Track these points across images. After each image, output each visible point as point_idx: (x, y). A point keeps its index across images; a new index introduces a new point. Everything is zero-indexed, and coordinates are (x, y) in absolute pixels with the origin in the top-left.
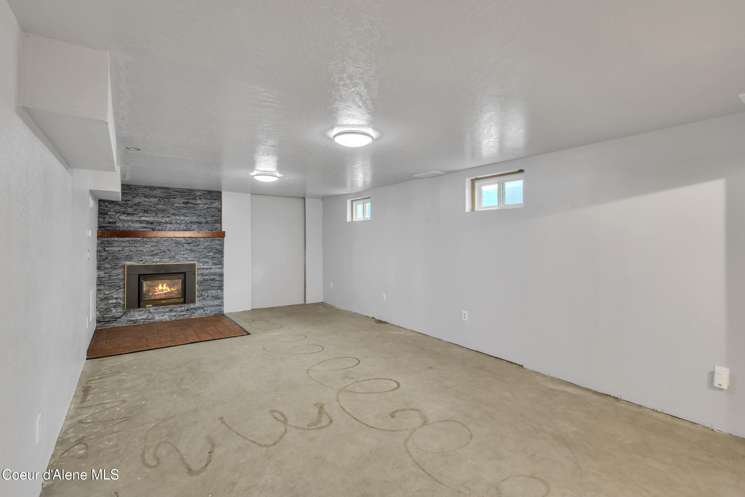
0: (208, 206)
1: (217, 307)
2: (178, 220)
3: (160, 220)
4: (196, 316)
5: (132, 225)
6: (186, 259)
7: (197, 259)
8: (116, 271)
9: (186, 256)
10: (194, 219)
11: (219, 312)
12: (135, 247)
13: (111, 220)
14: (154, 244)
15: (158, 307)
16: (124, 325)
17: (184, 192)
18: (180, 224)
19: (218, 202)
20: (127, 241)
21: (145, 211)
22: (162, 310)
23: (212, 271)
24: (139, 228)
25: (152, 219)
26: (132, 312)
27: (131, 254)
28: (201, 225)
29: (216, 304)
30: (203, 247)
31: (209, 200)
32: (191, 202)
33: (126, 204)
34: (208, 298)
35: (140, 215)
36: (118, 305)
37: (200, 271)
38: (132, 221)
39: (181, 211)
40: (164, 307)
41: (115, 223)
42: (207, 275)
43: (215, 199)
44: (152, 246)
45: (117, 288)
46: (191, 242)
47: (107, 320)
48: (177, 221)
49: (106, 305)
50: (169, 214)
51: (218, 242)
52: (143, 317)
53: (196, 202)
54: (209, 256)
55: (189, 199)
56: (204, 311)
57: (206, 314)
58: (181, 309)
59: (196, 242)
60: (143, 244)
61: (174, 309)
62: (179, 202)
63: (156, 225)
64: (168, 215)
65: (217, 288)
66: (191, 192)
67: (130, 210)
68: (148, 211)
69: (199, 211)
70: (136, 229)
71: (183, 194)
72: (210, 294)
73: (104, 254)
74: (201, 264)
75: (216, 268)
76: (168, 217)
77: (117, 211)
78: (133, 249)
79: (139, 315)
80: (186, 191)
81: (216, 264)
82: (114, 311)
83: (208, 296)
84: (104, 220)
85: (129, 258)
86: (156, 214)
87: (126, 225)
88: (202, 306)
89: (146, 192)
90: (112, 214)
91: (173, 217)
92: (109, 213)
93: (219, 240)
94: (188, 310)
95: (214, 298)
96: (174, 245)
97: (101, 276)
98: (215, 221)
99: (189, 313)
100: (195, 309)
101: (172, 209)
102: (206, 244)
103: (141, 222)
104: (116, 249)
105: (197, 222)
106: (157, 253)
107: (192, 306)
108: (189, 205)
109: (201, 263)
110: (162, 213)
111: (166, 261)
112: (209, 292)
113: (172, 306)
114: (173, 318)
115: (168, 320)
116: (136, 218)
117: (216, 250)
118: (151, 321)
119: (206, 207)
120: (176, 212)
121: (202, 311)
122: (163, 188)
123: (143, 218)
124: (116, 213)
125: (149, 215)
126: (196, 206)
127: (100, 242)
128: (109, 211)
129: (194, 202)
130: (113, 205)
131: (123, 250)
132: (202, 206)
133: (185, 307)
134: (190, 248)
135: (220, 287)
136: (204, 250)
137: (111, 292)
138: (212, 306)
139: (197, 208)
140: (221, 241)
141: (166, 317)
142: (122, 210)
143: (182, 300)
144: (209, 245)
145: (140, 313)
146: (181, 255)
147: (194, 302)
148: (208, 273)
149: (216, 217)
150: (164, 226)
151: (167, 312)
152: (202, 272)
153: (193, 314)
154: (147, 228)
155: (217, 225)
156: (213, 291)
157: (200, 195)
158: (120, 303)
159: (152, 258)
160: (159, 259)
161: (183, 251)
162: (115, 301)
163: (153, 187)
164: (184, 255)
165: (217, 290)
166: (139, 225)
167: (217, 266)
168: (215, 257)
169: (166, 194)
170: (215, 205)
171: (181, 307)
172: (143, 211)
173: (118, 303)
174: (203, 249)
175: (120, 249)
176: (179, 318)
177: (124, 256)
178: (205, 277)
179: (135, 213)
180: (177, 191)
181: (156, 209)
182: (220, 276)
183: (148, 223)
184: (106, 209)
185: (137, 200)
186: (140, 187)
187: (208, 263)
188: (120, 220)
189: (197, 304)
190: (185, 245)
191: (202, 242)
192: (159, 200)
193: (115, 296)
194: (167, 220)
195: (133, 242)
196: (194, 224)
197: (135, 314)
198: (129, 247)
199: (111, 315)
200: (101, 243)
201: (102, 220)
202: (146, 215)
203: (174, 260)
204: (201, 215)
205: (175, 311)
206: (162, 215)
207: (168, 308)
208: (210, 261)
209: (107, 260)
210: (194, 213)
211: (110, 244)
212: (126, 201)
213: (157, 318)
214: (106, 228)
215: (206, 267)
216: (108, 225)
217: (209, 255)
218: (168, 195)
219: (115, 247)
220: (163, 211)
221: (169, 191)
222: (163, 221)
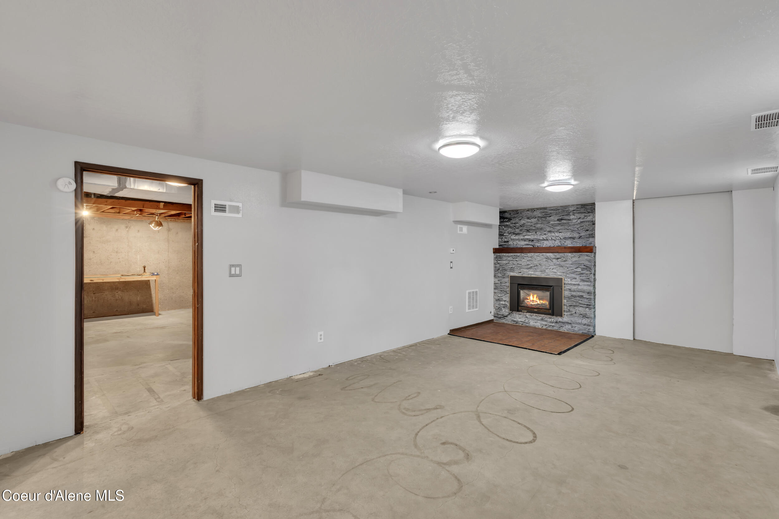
0: (582, 220)
1: (585, 327)
2: (553, 236)
3: (539, 237)
4: (564, 331)
5: (519, 243)
6: (555, 273)
7: (565, 274)
8: (504, 279)
9: (554, 270)
10: (568, 235)
11: (588, 332)
12: (516, 261)
13: (506, 240)
14: (530, 259)
15: (532, 314)
16: (509, 323)
17: (559, 210)
18: (555, 241)
19: (592, 215)
20: (511, 256)
21: (528, 231)
22: (536, 318)
23: (580, 287)
24: (523, 246)
25: (533, 237)
26: (514, 314)
27: (513, 266)
28: (574, 240)
29: (585, 322)
30: (571, 263)
31: (583, 214)
32: (565, 218)
33: (514, 226)
34: (576, 315)
35: (524, 234)
36: (506, 306)
37: (568, 286)
38: (519, 240)
39: (556, 227)
40: (537, 315)
41: (508, 242)
42: (574, 291)
43: (589, 212)
44: (528, 261)
45: (505, 293)
46: (559, 257)
47: (500, 316)
48: (553, 238)
49: (499, 305)
50: (545, 231)
51: (586, 257)
52: (522, 320)
53: (569, 218)
54: (577, 272)
55: (563, 216)
56: (572, 327)
57: (574, 331)
58: (550, 320)
59: (564, 257)
60: (522, 258)
61: (545, 318)
62: (553, 219)
63: (535, 243)
64: (545, 233)
65: (585, 306)
66: (565, 209)
67: (517, 231)
68: (530, 230)
69: (573, 227)
70: (522, 246)
71: (557, 211)
72: (578, 311)
73: (498, 266)
74: (569, 280)
75: (584, 285)
76: (545, 234)
77: (510, 232)
78: (515, 262)
79: (519, 318)
80: (560, 208)
81: (584, 281)
82: (504, 310)
83: (575, 313)
84: (502, 240)
85: (512, 270)
86: (536, 233)
87: (515, 243)
88: (570, 322)
89: (529, 214)
90: (507, 235)
91: (549, 234)
92: (505, 234)
93: (587, 256)
94: (556, 322)
95: (582, 316)
96: (545, 260)
97: (496, 282)
98: (589, 235)
99: (558, 325)
100: (564, 323)
101: (548, 227)
102: (574, 259)
103: (525, 240)
104: (504, 262)
105: (570, 238)
106: (531, 267)
107: (560, 319)
108: (563, 221)
109: (569, 278)
110: (540, 231)
111: (538, 274)
112: (576, 309)
113: (543, 315)
114: (544, 327)
115: (540, 327)
116: (522, 237)
117: (584, 266)
118: (527, 325)
119: (579, 221)
120: (551, 229)
121: (570, 327)
122: (541, 209)
123: (526, 237)
124: (509, 234)
125: (530, 234)
126: (570, 222)
127: (495, 256)
128: (505, 233)
129: (568, 218)
130: (507, 228)
131: (508, 263)
132: (576, 221)
133: (555, 319)
134: (558, 263)
135: (588, 306)
136: (571, 266)
137: (502, 295)
138: (579, 324)
139: (570, 224)
140: (590, 257)
141: (539, 324)
142: (513, 231)
143: (550, 311)
144: (576, 261)
145: (520, 316)
146: (551, 269)
147: (561, 315)
148: (576, 289)
149: (590, 231)
150: (541, 242)
151: (539, 320)
152: (570, 288)
153: (562, 328)
154: (529, 245)
155: (591, 240)
156: (581, 309)
157: (574, 210)
158: (507, 305)
159: (528, 270)
160: (533, 272)
161: (552, 266)
162: (504, 303)
163: (533, 209)
164: (553, 269)
165: (585, 308)
166: (524, 243)
167: (585, 283)
168: (582, 274)
169: (544, 214)
170: (589, 218)
171: (550, 318)
172: (526, 231)
173: (506, 305)
174: (571, 264)
175: (507, 262)
176: (549, 328)
177: (509, 268)
178: (573, 293)
179: (521, 232)
180: (552, 210)
181: (536, 228)
182: (589, 294)
183: (530, 240)
184: (503, 231)
185: (522, 222)
186: (524, 210)
187: (576, 279)
188: (512, 239)
189: (565, 319)
190: (554, 260)
191: (569, 258)
192: (538, 219)
193: (504, 299)
194: (544, 237)
195: (515, 257)
196: (567, 240)
197: (516, 316)
198: (512, 261)
199: (502, 313)
200: (496, 258)
201: (500, 240)
202: (528, 234)
203: (545, 274)
204: (574, 230)
205: (546, 321)
206: (541, 233)
207: (540, 316)
208: (578, 277)
209: (499, 271)
210: (567, 228)
211: (500, 257)
212: (515, 223)
213: (532, 323)
214: (503, 246)
215: (574, 283)
216: (504, 244)
217: (577, 270)
218: (545, 215)
219: (504, 260)
220: (541, 229)
221: (545, 210)
222: (541, 238)
